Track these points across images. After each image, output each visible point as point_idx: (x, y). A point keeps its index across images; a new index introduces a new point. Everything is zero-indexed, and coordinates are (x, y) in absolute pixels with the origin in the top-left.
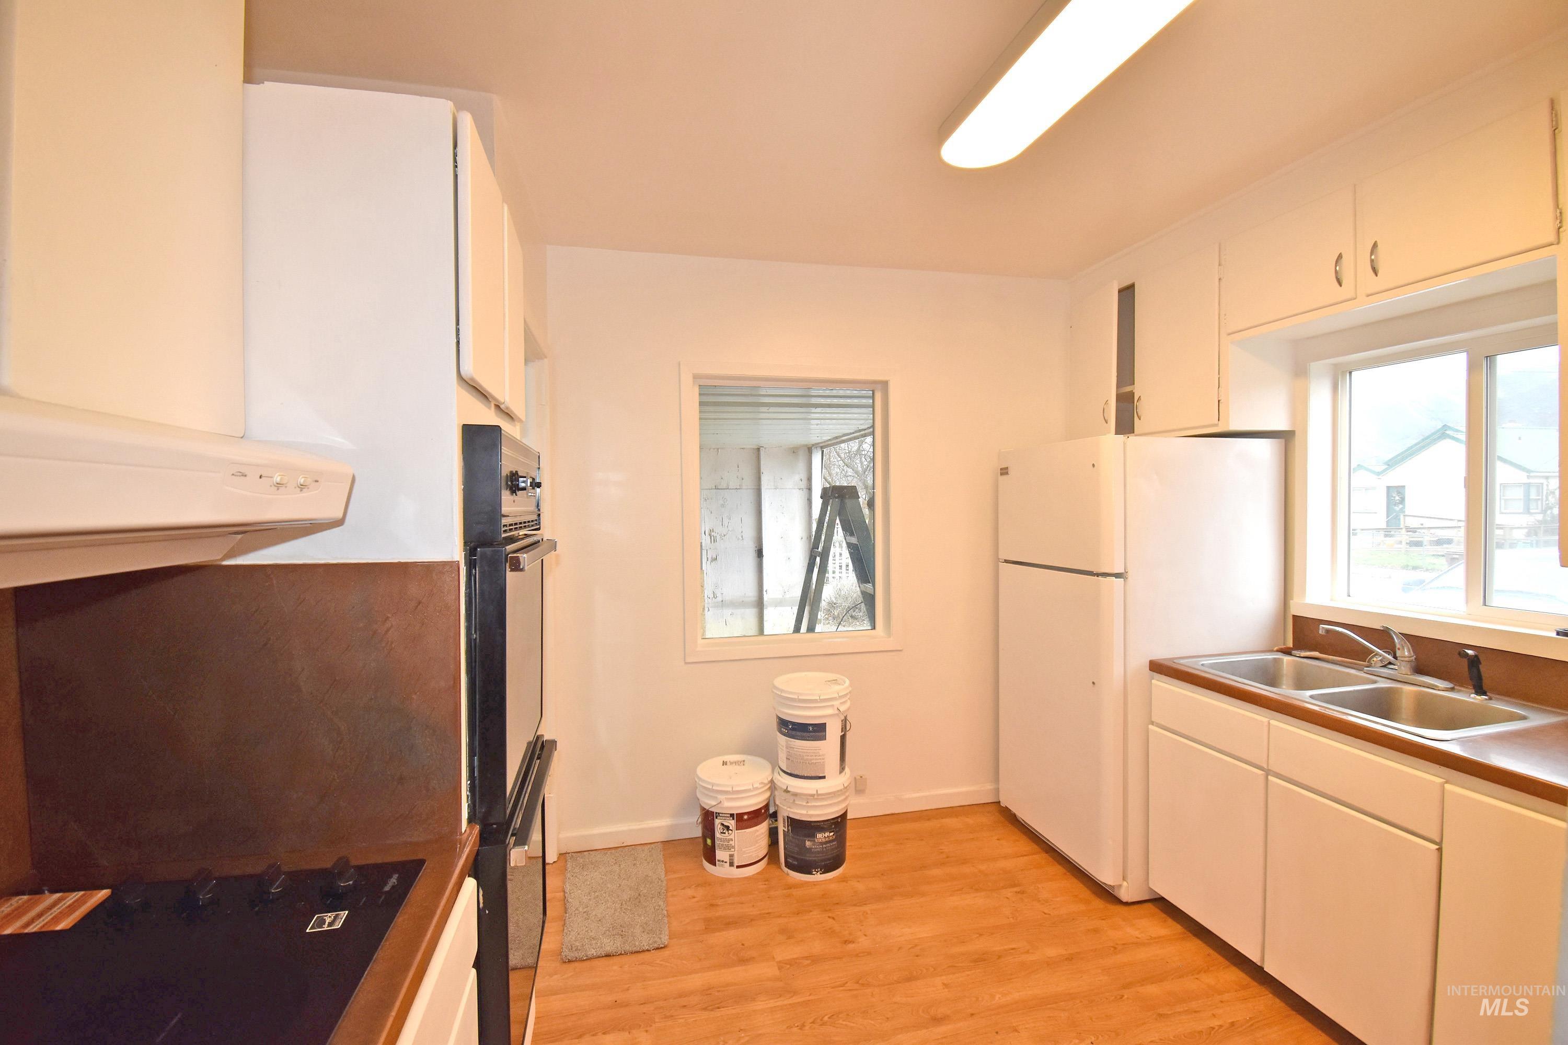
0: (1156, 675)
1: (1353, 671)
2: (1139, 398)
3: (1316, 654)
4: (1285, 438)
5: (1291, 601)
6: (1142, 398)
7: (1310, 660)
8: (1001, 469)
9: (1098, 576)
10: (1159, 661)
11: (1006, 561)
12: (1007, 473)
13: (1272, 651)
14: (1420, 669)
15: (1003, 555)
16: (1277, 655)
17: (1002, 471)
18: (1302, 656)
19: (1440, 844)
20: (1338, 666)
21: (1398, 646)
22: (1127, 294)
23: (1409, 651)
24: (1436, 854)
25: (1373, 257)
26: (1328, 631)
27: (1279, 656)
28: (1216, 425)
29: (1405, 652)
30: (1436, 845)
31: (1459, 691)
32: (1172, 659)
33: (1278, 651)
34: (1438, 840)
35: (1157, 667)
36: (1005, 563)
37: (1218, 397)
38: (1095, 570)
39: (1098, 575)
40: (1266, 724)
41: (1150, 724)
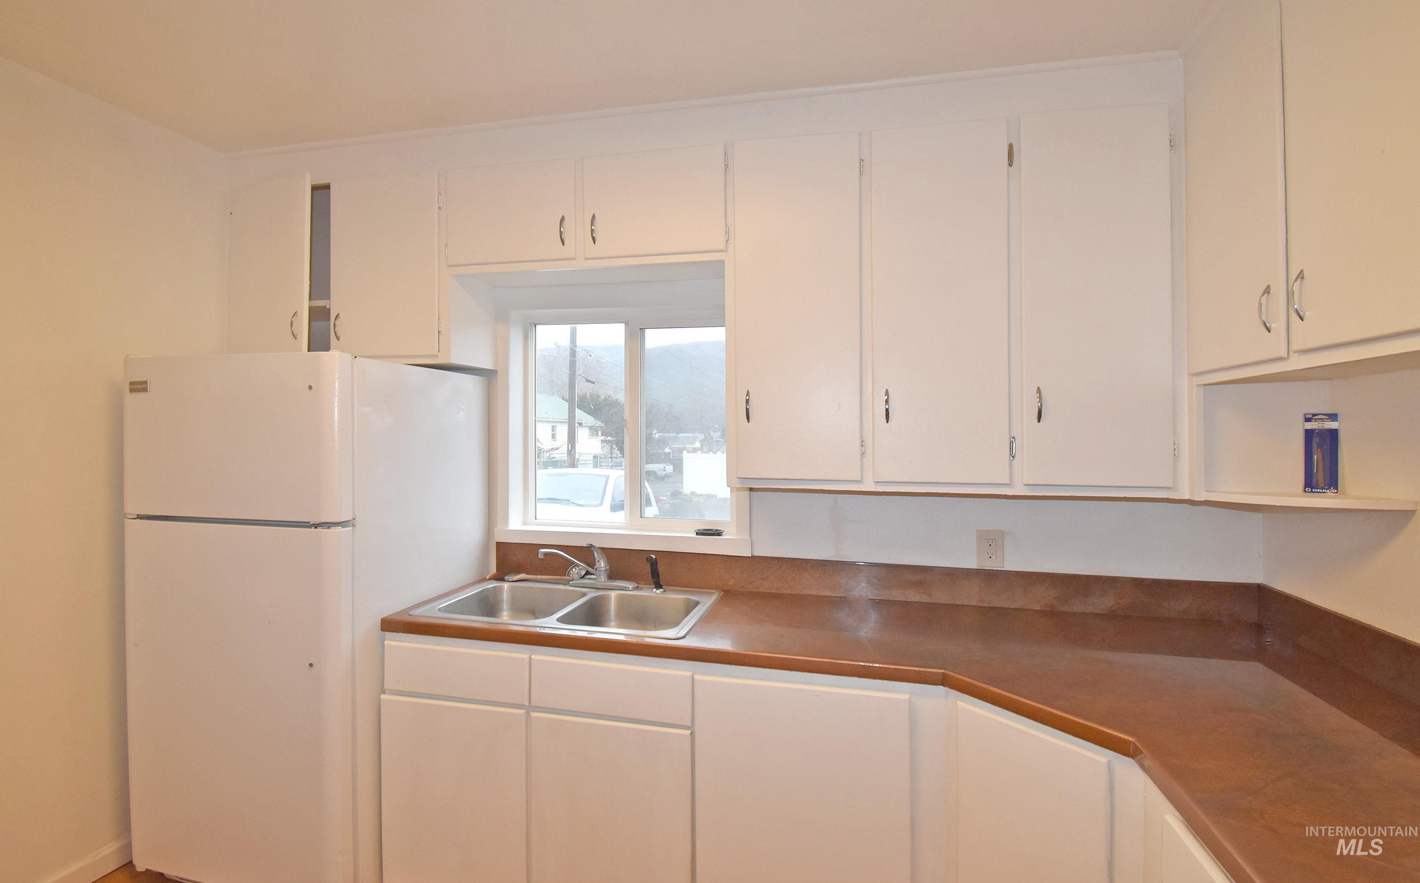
0: (387, 633)
1: (561, 587)
2: (338, 316)
3: (522, 576)
4: (487, 375)
5: (495, 529)
6: (340, 315)
7: (522, 582)
8: (131, 383)
9: (315, 528)
10: (390, 617)
11: (140, 517)
12: (145, 390)
13: (483, 580)
14: (613, 575)
15: (132, 507)
16: (492, 583)
17: (132, 387)
18: (514, 580)
19: (691, 727)
20: (547, 584)
21: (597, 559)
22: (321, 191)
23: (605, 563)
24: (690, 737)
25: (593, 227)
26: (546, 554)
27: (494, 584)
28: (436, 356)
29: (602, 564)
30: (688, 730)
31: (642, 589)
32: (406, 611)
33: (490, 579)
34: (690, 725)
35: (389, 625)
36: (138, 520)
37: (439, 329)
38: (313, 520)
39: (316, 526)
40: (527, 660)
41: (381, 694)
